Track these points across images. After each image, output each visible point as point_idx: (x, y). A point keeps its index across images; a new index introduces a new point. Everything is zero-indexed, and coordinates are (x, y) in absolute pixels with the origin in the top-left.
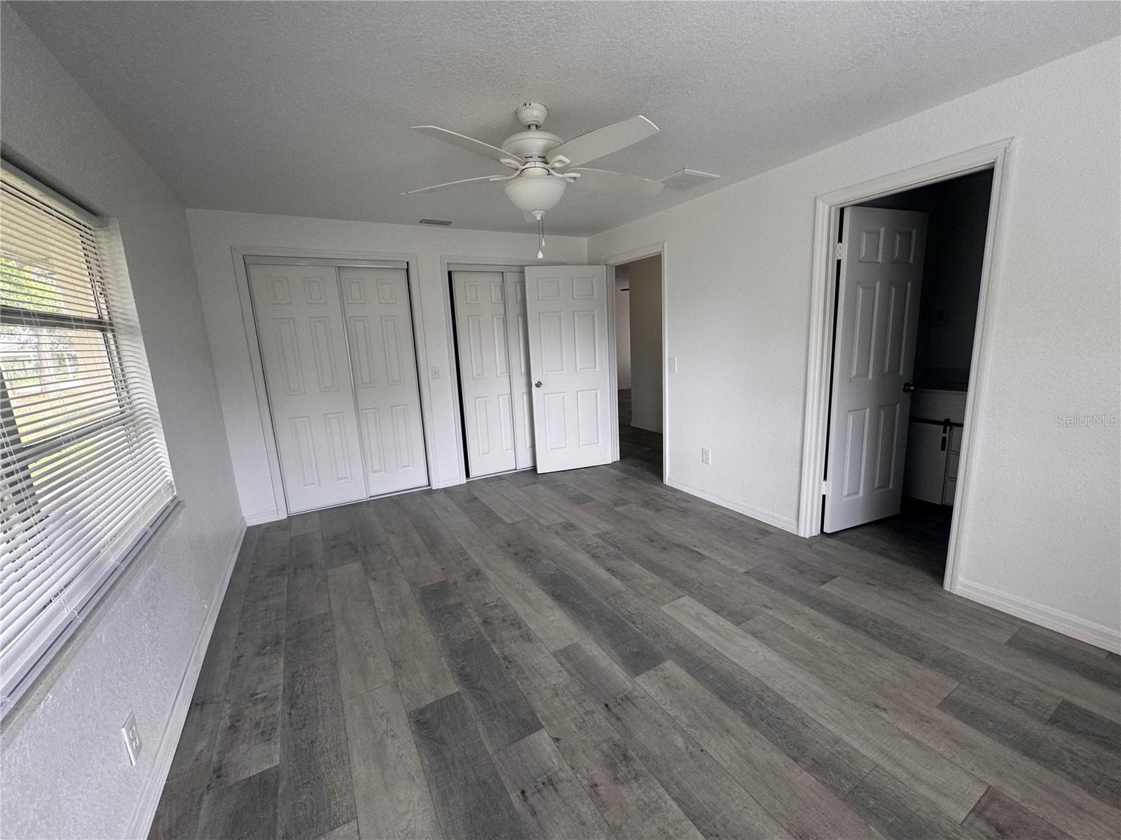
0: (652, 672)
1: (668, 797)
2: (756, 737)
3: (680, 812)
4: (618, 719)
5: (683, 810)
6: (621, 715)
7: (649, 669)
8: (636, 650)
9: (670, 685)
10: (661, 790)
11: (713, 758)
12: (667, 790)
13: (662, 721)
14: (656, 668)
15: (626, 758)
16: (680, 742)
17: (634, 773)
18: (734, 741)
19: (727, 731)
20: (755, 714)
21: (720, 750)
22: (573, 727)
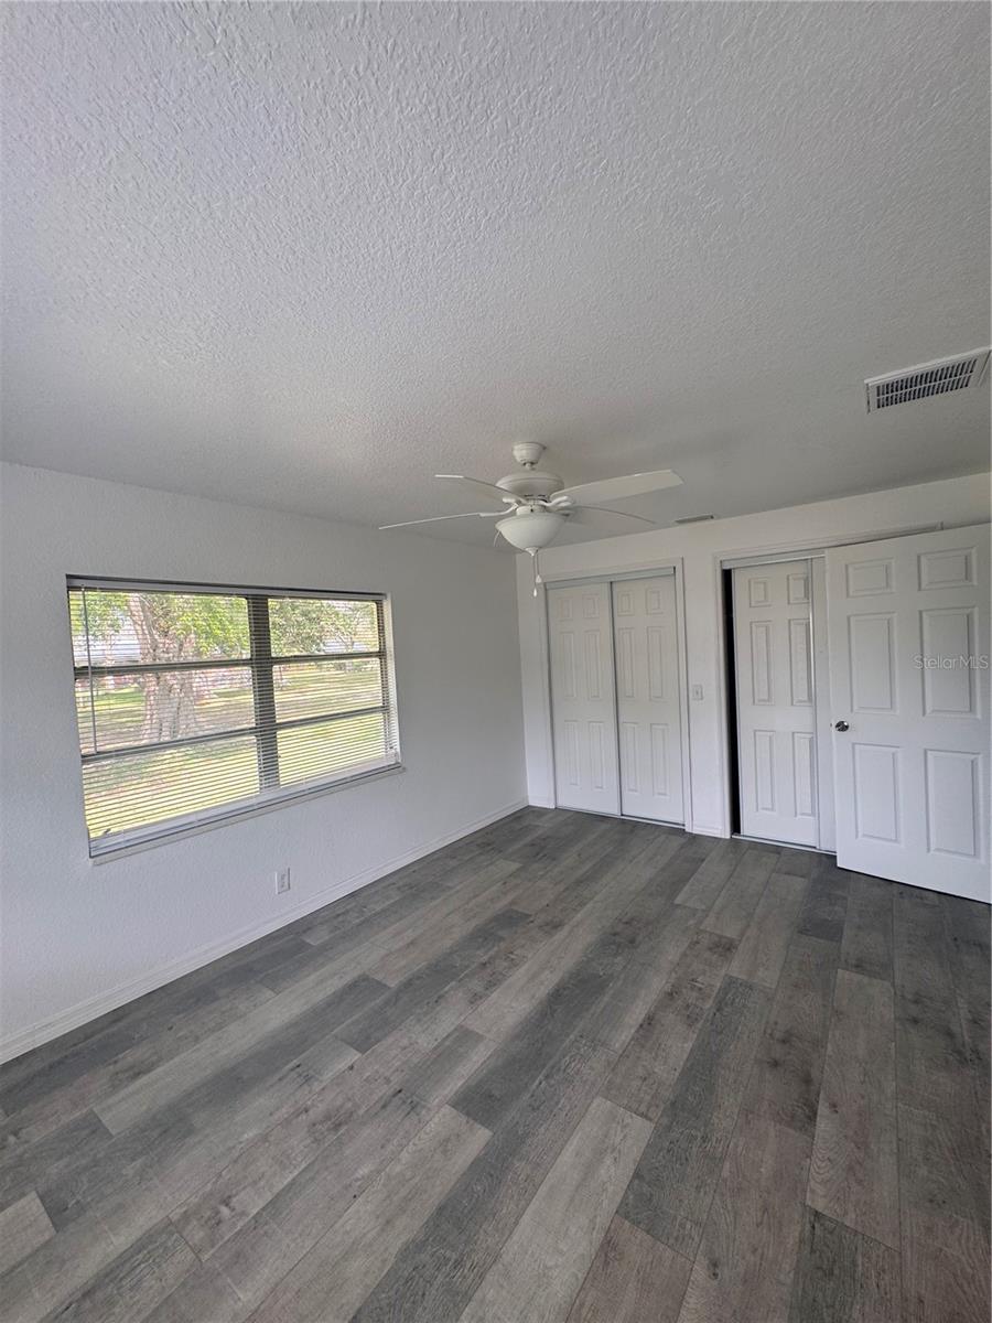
0: (463, 1119)
1: (296, 1173)
2: (384, 1261)
3: (281, 1187)
4: (384, 1107)
5: (283, 1189)
6: (389, 1109)
7: (468, 1114)
8: (496, 1093)
9: (445, 1145)
10: (303, 1166)
11: (346, 1211)
12: (303, 1171)
13: (390, 1148)
14: (471, 1122)
15: (337, 1126)
16: (364, 1171)
17: (321, 1137)
18: (374, 1233)
19: (388, 1222)
20: (424, 1257)
21: (360, 1217)
22: (368, 1074)
